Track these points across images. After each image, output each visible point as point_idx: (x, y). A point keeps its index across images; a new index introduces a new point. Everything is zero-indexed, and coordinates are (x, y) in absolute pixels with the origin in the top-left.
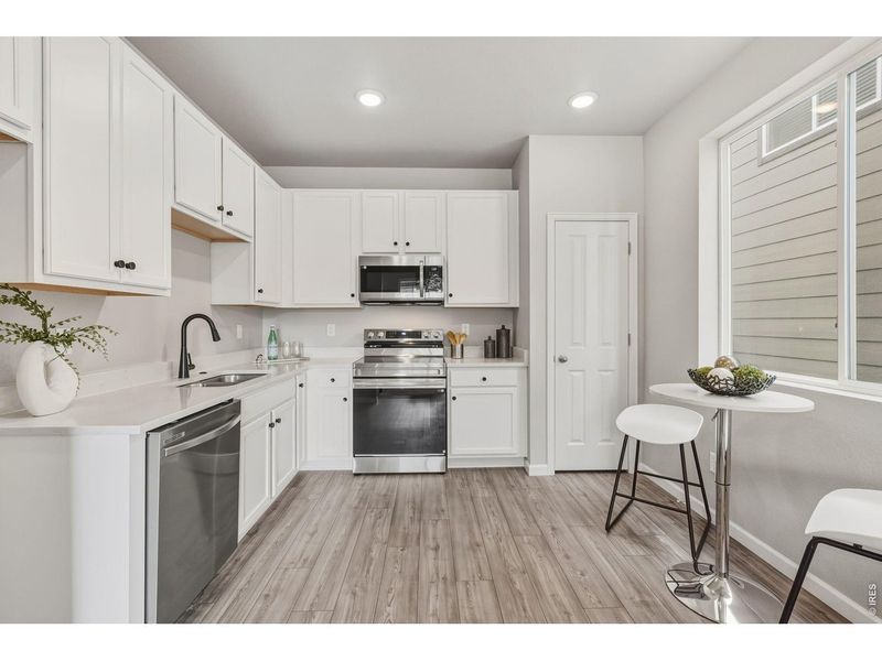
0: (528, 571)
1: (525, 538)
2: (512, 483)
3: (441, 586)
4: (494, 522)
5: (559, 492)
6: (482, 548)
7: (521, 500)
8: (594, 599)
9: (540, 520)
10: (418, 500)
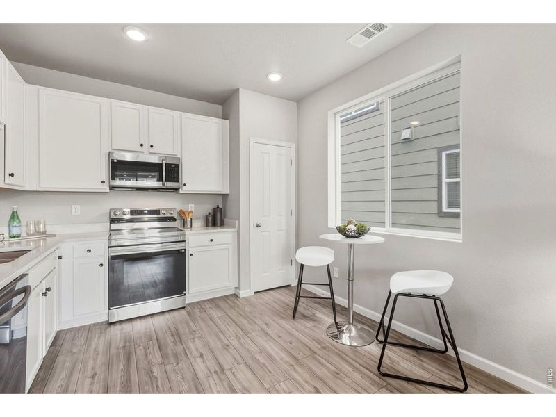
0: (262, 351)
1: (253, 334)
2: (232, 304)
3: (215, 377)
4: (231, 330)
5: (261, 304)
6: (231, 347)
7: (241, 313)
8: (301, 354)
9: (256, 321)
10: (173, 329)
